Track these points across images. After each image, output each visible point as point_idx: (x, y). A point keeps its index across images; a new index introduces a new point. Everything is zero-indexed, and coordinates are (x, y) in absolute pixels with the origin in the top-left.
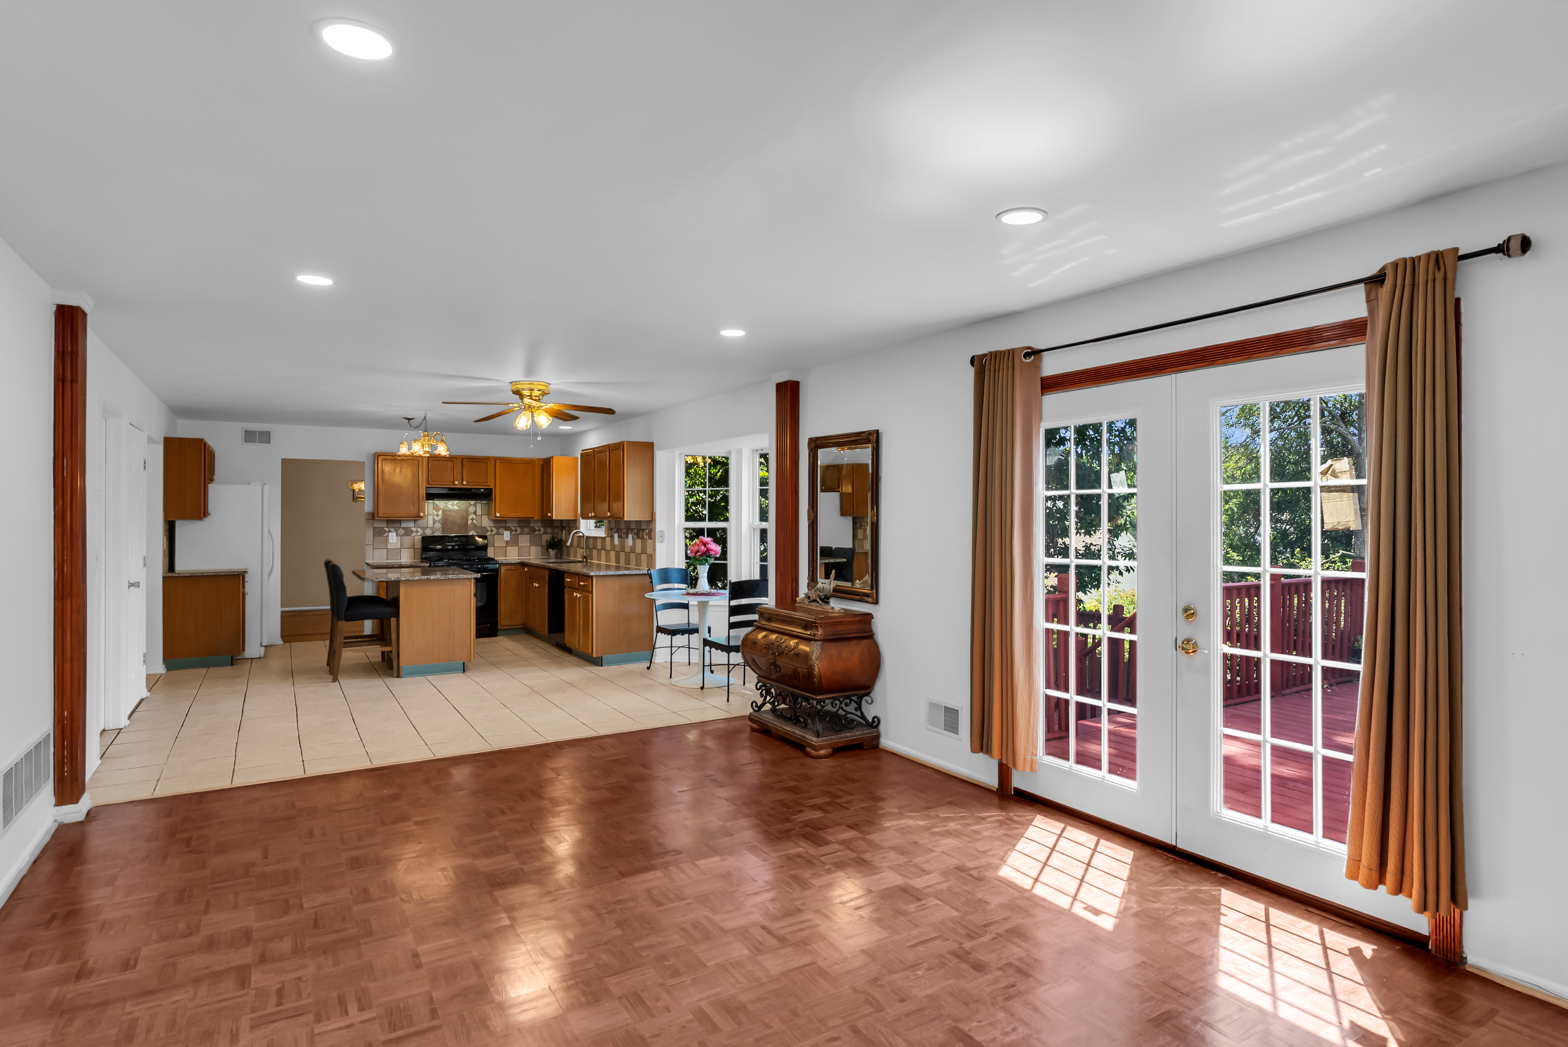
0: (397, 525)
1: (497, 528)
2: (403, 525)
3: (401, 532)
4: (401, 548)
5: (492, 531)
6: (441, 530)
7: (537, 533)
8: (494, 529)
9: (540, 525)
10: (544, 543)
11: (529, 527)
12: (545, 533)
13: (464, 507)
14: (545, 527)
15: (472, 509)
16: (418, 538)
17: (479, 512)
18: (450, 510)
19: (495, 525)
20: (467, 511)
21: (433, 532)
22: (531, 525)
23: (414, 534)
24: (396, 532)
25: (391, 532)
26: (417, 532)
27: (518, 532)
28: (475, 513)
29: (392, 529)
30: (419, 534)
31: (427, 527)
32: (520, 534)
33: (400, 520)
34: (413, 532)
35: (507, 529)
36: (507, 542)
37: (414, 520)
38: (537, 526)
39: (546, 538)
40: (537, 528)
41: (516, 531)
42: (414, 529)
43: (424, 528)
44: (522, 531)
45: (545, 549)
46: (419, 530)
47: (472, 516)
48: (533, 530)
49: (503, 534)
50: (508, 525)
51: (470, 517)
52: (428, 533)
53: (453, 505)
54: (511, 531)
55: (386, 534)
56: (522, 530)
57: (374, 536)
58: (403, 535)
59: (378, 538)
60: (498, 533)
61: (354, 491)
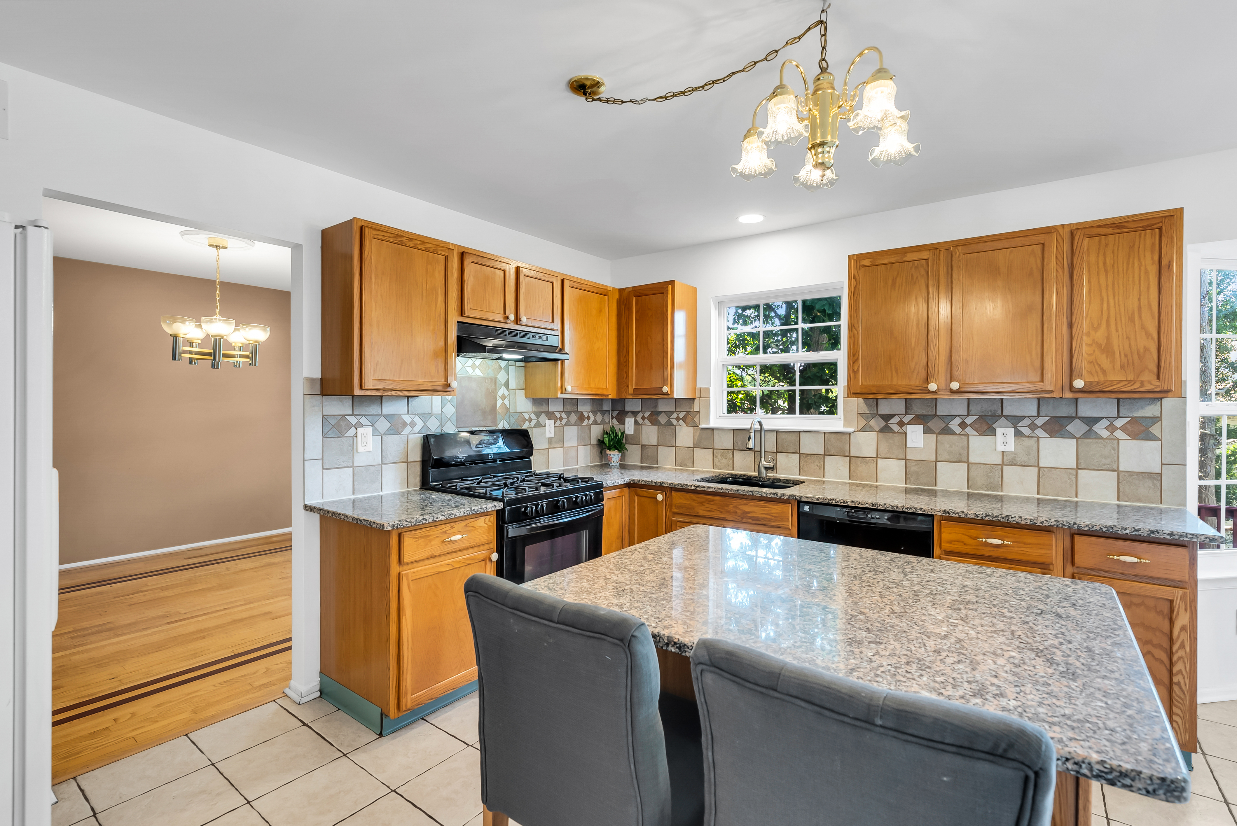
0: (374, 409)
1: (538, 415)
2: (389, 408)
3: (383, 425)
4: (383, 463)
5: (530, 420)
6: (454, 419)
7: (586, 422)
8: (533, 416)
9: (588, 408)
10: (594, 442)
11: (576, 412)
12: (595, 422)
13: (490, 373)
14: (595, 413)
15: (502, 377)
16: (416, 440)
17: (512, 385)
18: (470, 378)
19: (535, 410)
20: (494, 381)
21: (441, 426)
22: (580, 408)
23: (408, 430)
24: (373, 426)
25: (362, 426)
26: (413, 424)
27: (564, 422)
28: (507, 385)
29: (363, 420)
30: (417, 428)
31: (431, 415)
32: (566, 425)
33: (381, 397)
34: (405, 424)
35: (550, 415)
36: (550, 440)
37: (408, 397)
38: (585, 409)
39: (596, 431)
40: (586, 414)
41: (561, 419)
42: (408, 419)
43: (425, 417)
44: (568, 421)
45: (596, 451)
46: (417, 420)
47: (502, 391)
48: (581, 418)
49: (545, 426)
50: (552, 409)
51: (500, 393)
52: (434, 428)
53: (473, 367)
54: (556, 419)
55: (352, 432)
56: (568, 417)
57: (324, 436)
58: (385, 434)
59: (334, 442)
60: (539, 425)
61: (175, 338)
